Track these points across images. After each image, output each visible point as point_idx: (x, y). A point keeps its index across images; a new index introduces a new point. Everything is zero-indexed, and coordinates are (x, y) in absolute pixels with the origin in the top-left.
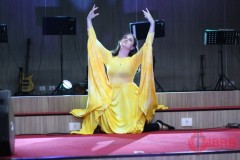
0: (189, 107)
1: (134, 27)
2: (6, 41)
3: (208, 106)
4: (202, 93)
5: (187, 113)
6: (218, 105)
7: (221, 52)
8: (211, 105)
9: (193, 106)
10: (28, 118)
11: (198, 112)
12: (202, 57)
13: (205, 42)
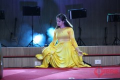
0: (99, 54)
1: (70, 12)
2: (4, 19)
3: (109, 53)
4: (106, 47)
5: (98, 57)
6: (114, 53)
7: (116, 25)
8: (111, 53)
9: (101, 54)
10: (13, 58)
11: (104, 57)
12: (106, 29)
13: (108, 21)
